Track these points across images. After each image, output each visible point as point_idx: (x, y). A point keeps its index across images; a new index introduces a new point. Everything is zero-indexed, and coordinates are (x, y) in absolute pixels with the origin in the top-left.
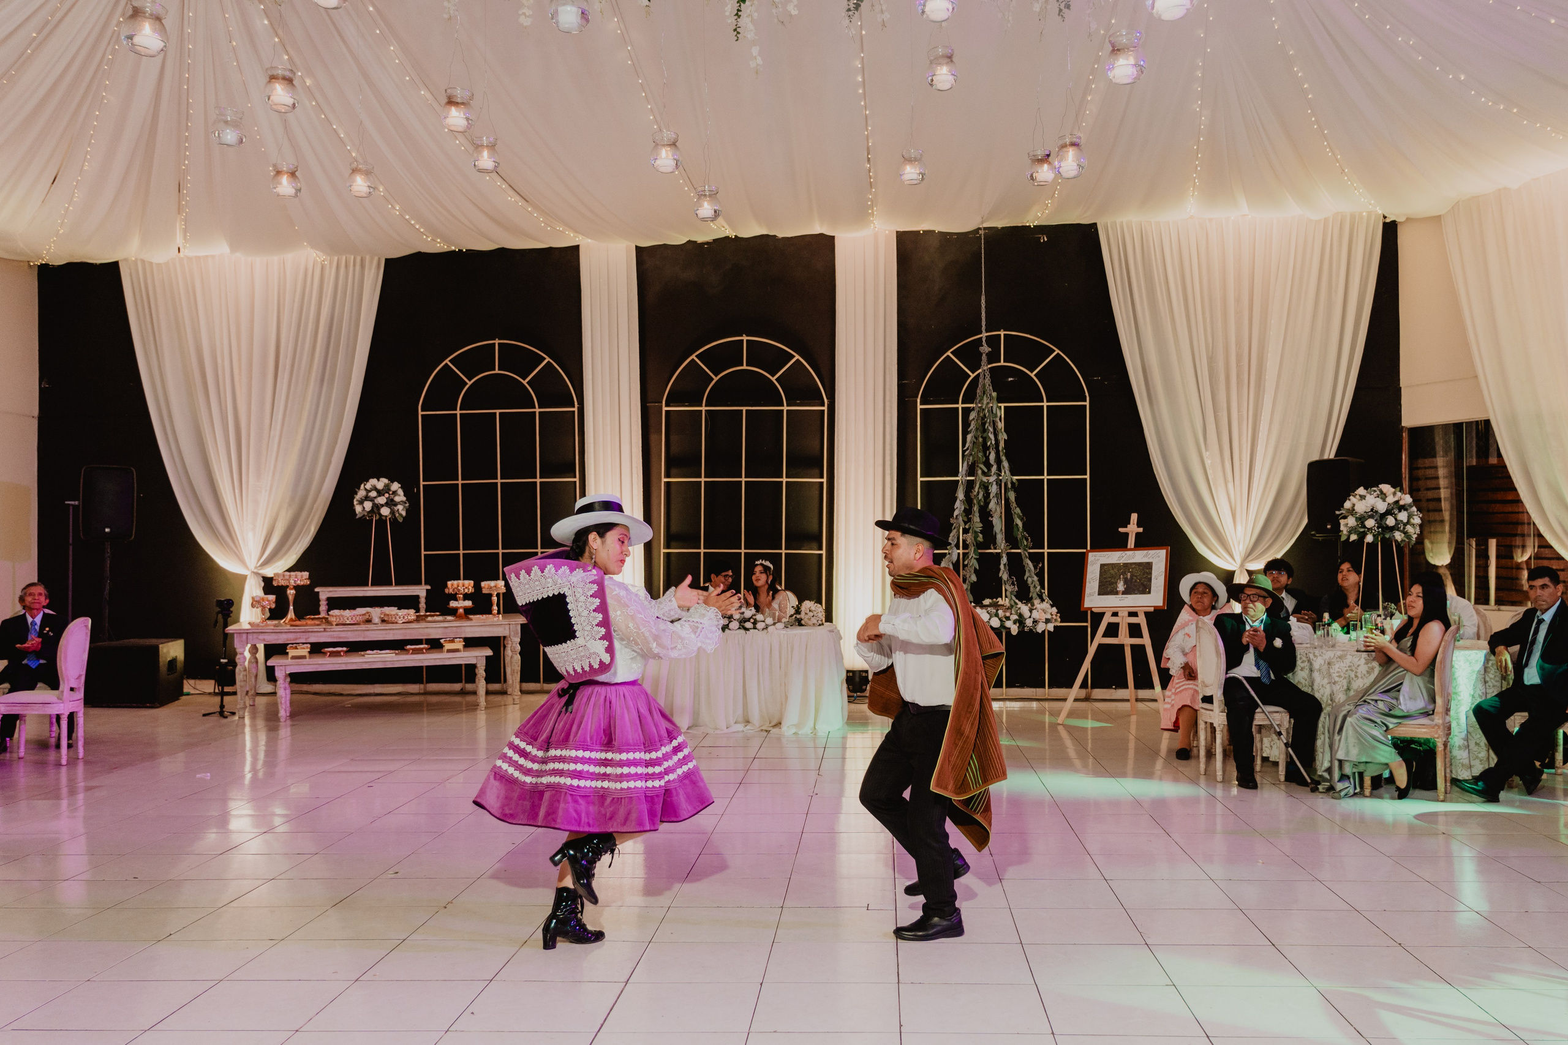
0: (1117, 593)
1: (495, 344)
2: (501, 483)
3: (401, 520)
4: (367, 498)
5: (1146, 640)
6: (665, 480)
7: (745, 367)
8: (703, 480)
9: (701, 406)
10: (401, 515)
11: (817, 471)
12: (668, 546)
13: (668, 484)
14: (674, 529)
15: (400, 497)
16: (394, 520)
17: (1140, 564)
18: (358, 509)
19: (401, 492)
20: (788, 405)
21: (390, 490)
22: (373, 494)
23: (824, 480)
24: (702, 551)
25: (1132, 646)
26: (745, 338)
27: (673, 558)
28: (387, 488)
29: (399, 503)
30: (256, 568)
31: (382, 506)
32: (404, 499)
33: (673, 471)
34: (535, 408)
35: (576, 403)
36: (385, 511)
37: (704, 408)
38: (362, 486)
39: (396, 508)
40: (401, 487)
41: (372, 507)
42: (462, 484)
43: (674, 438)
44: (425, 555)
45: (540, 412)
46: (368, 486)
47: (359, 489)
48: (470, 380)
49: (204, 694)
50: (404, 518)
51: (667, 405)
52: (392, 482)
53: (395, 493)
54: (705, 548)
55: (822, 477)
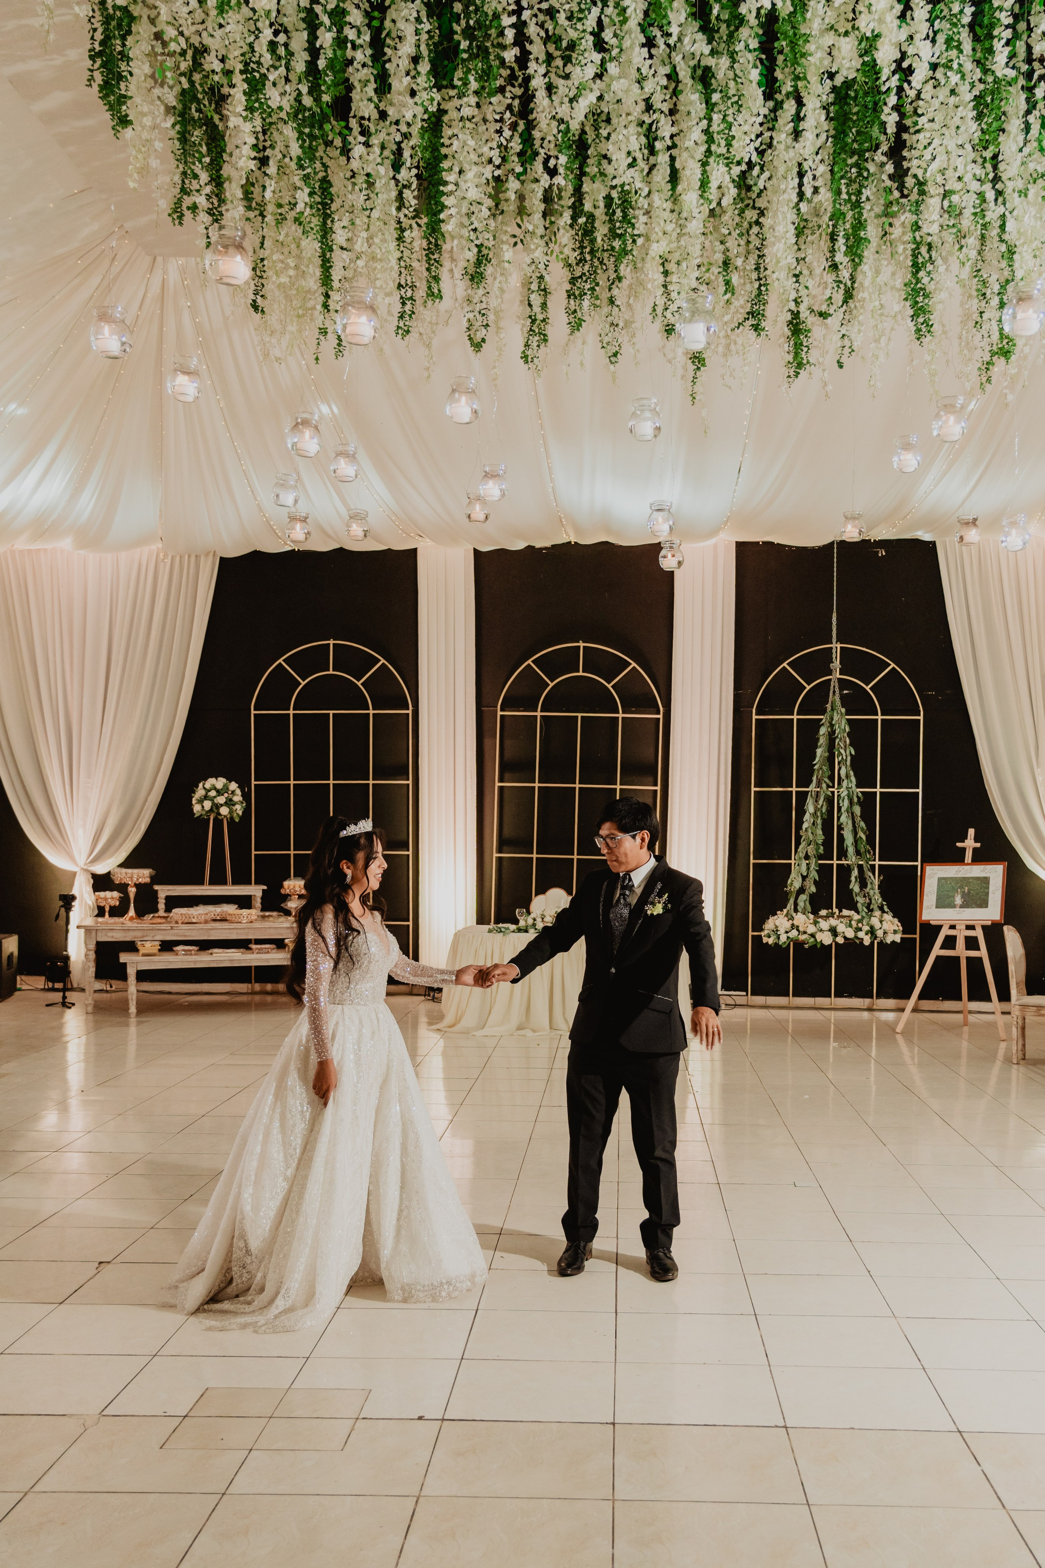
0: (954, 906)
1: (329, 644)
2: (335, 785)
3: (237, 820)
4: (206, 797)
5: (983, 952)
6: (498, 784)
7: (581, 673)
8: (537, 785)
9: (536, 711)
10: (238, 814)
11: (651, 779)
12: (500, 851)
13: (501, 788)
14: (506, 833)
15: (238, 798)
16: (231, 821)
17: (978, 878)
18: (197, 808)
19: (238, 792)
20: (623, 713)
21: (228, 789)
22: (213, 793)
23: (658, 788)
24: (535, 856)
25: (968, 958)
26: (581, 644)
27: (505, 863)
28: (225, 789)
29: (236, 803)
30: (85, 864)
31: (222, 805)
32: (241, 799)
33: (507, 776)
34: (369, 709)
35: (410, 706)
36: (224, 811)
37: (539, 714)
38: (201, 785)
40: (239, 787)
41: (212, 807)
42: (294, 785)
43: (507, 742)
44: (255, 855)
45: (374, 714)
46: (208, 785)
47: (197, 787)
48: (304, 680)
49: (37, 990)
50: (241, 818)
51: (502, 710)
52: (230, 782)
53: (233, 792)
54: (537, 853)
55: (656, 785)
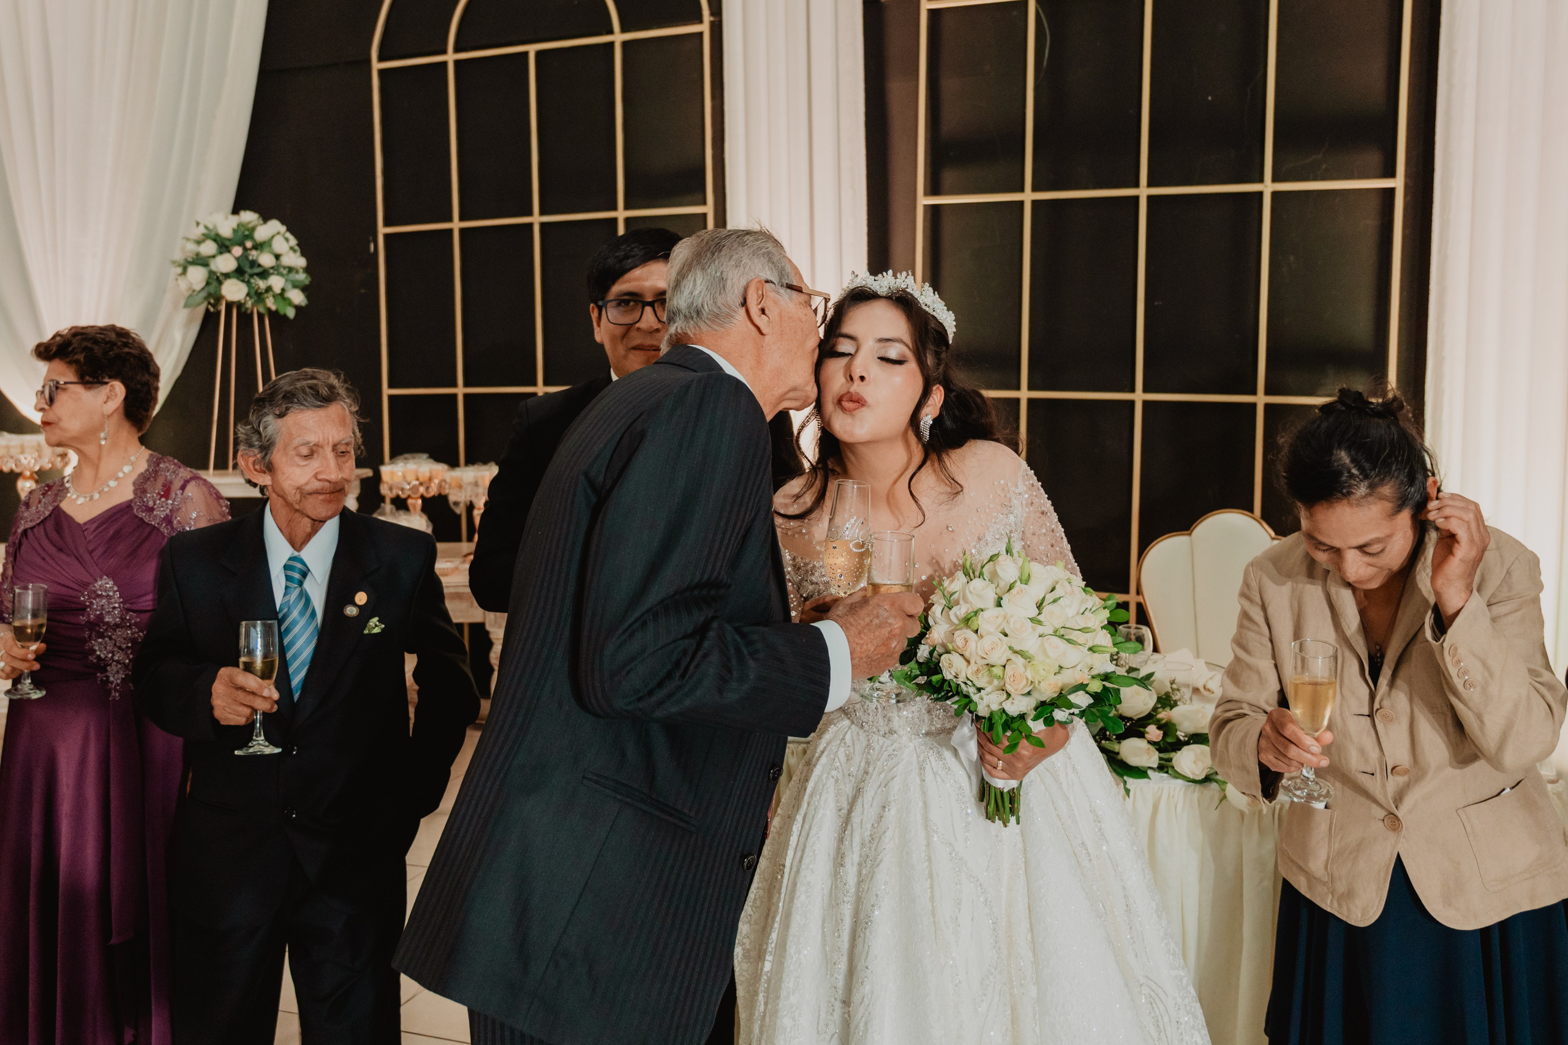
2: (543, 225)
3: (291, 313)
4: (198, 259)
6: (924, 201)
8: (1028, 196)
10: (288, 299)
11: (1374, 158)
13: (934, 207)
15: (287, 257)
16: (273, 315)
21: (253, 238)
22: (209, 248)
23: (1398, 183)
24: (1021, 393)
28: (244, 235)
29: (276, 269)
31: (227, 276)
32: (300, 262)
33: (949, 176)
34: (612, 32)
35: (704, 11)
36: (234, 291)
39: (262, 284)
41: (207, 280)
42: (461, 229)
44: (393, 396)
45: (623, 43)
46: (199, 230)
52: (263, 221)
53: (258, 246)
54: (1031, 387)
55: (1391, 173)
